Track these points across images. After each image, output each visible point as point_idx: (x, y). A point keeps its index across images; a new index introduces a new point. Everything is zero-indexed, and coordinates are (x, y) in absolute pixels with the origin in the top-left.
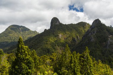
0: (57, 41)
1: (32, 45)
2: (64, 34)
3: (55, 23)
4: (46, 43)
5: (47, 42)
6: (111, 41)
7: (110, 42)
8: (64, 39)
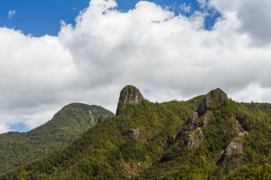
0: (125, 146)
1: (62, 158)
2: (147, 128)
3: (128, 101)
4: (95, 152)
5: (98, 150)
6: (235, 147)
7: (233, 150)
8: (148, 141)
